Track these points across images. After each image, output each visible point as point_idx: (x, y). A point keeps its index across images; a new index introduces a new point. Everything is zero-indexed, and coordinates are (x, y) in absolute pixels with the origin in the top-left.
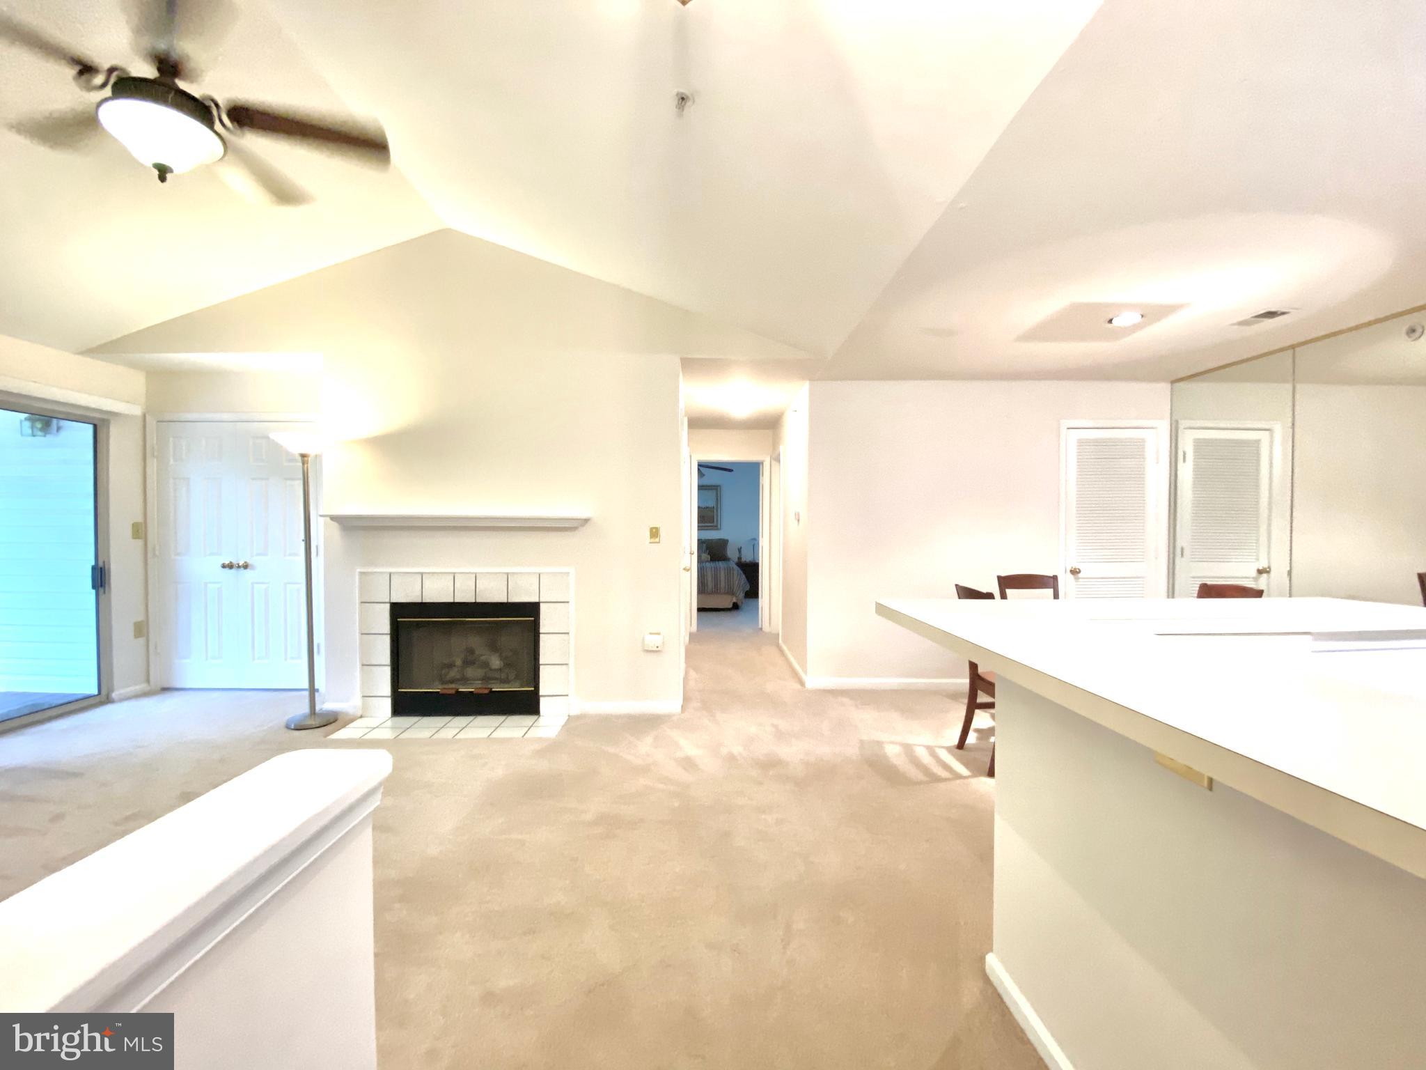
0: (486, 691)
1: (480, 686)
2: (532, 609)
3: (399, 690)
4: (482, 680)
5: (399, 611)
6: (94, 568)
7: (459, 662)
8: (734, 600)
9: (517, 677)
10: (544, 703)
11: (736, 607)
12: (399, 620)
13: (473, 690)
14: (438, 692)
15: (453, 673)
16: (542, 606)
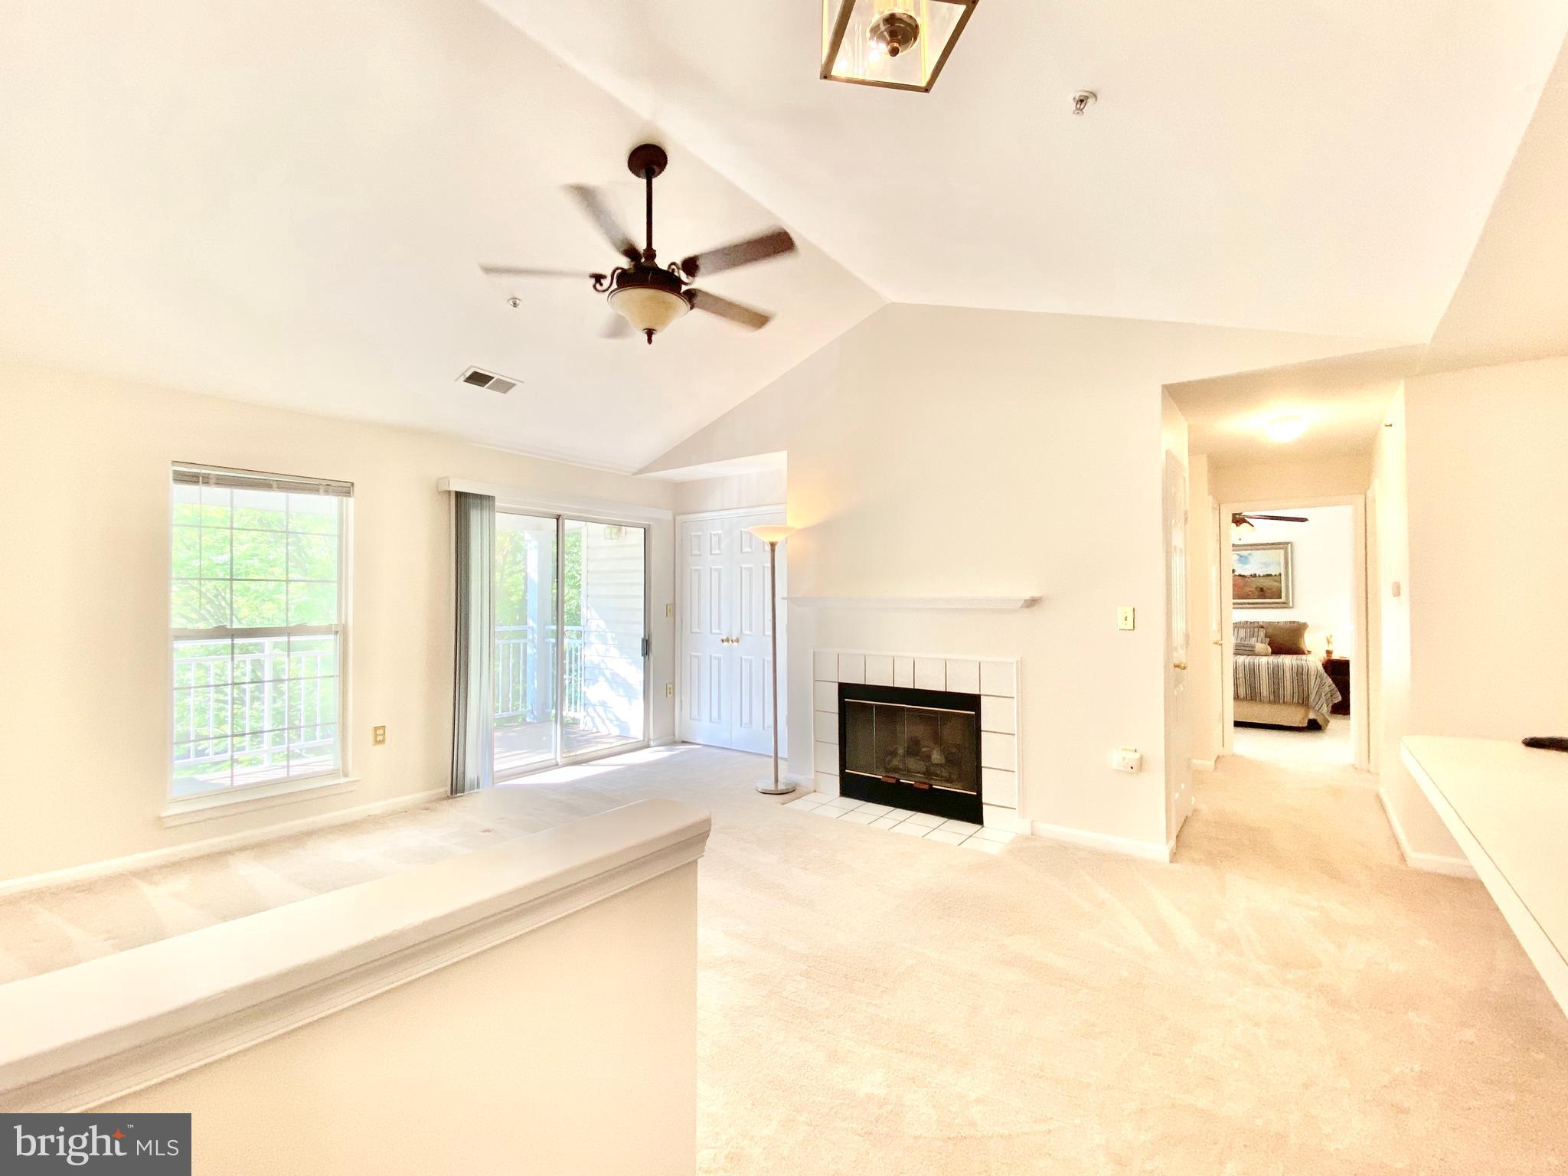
0: (926, 787)
1: (922, 780)
2: (973, 702)
3: (847, 771)
4: (924, 773)
5: (846, 690)
6: (643, 640)
7: (901, 751)
8: (1312, 716)
9: (960, 779)
10: (987, 811)
11: (1314, 726)
12: (846, 700)
13: (913, 783)
14: (880, 779)
15: (895, 762)
16: (983, 699)
